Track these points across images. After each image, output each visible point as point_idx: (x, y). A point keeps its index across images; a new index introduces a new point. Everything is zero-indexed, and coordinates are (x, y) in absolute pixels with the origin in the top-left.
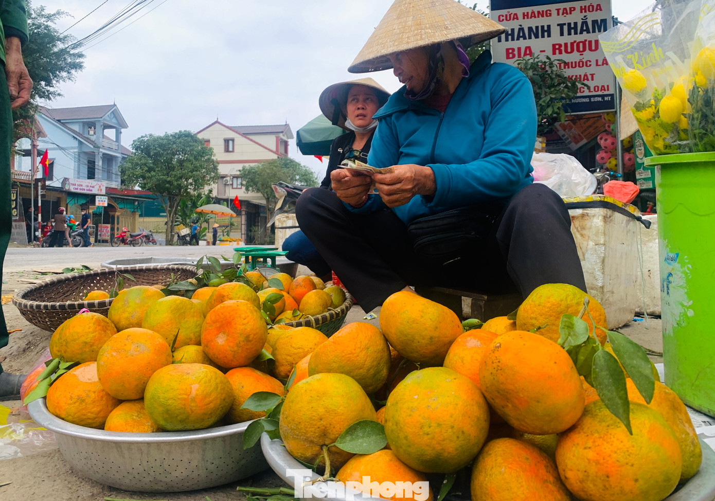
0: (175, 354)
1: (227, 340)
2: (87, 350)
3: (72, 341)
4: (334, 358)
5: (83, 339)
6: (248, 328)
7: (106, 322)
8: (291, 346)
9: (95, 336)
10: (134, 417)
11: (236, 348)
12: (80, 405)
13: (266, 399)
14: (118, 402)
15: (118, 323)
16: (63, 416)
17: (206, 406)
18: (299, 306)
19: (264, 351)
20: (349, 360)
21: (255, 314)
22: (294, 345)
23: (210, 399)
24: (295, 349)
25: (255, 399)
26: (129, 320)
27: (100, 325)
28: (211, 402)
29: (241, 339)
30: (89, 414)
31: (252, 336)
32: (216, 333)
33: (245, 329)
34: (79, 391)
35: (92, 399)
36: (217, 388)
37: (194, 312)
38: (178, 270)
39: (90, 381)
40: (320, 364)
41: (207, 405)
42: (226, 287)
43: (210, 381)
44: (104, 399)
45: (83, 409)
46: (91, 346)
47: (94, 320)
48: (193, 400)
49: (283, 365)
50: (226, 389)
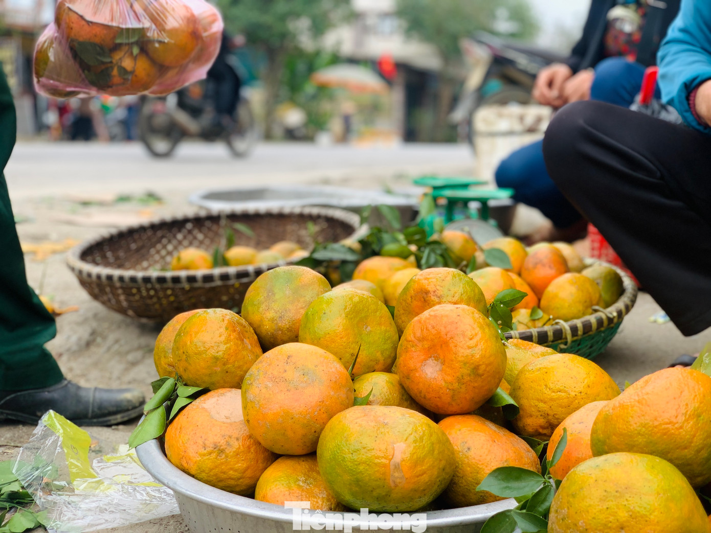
0: (357, 386)
1: (441, 370)
2: (218, 369)
3: (196, 354)
4: (639, 428)
5: (212, 352)
6: (477, 354)
7: (241, 325)
8: (546, 386)
9: (230, 349)
10: (301, 484)
11: (456, 385)
12: (218, 457)
13: (518, 478)
14: (273, 457)
15: (259, 326)
16: (193, 472)
17: (416, 479)
18: (539, 300)
19: (500, 391)
20: (665, 434)
21: (487, 330)
22: (551, 386)
23: (423, 468)
24: (554, 392)
25: (500, 478)
26: (277, 324)
27: (235, 331)
28: (424, 473)
29: (465, 371)
30: (231, 472)
31: (483, 368)
32: (422, 357)
33: (473, 356)
34: (216, 435)
35: (235, 450)
36: (433, 451)
37: (381, 317)
38: (318, 217)
39: (228, 421)
40: (614, 435)
41: (418, 477)
42: (431, 276)
43: (421, 438)
44: (252, 450)
45: (222, 464)
46: (224, 364)
47: (226, 322)
48: (397, 467)
49: (531, 416)
50: (446, 452)
